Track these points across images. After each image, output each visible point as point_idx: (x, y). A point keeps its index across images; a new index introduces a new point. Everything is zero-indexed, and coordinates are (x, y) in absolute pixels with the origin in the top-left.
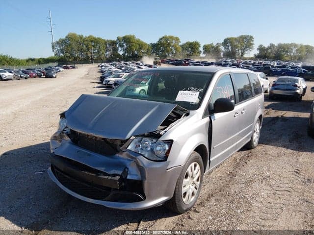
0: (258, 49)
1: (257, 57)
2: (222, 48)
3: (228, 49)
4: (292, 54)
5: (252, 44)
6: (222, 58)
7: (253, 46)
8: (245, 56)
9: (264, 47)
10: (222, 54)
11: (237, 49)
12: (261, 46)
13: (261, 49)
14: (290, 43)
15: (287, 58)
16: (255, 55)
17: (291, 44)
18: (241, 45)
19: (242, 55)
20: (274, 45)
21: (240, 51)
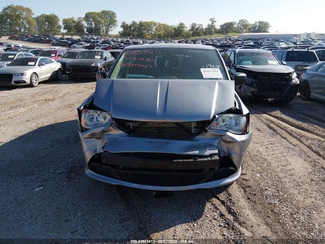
0: (122, 26)
1: (123, 35)
2: (85, 24)
3: (91, 24)
4: (153, 33)
5: (116, 21)
6: (86, 34)
7: (117, 23)
8: (110, 33)
9: (127, 24)
10: (85, 30)
11: (101, 26)
12: (124, 23)
13: (124, 26)
14: (150, 21)
15: (149, 37)
16: (119, 32)
17: (150, 23)
18: (105, 21)
19: (107, 32)
20: (136, 23)
21: (104, 28)
